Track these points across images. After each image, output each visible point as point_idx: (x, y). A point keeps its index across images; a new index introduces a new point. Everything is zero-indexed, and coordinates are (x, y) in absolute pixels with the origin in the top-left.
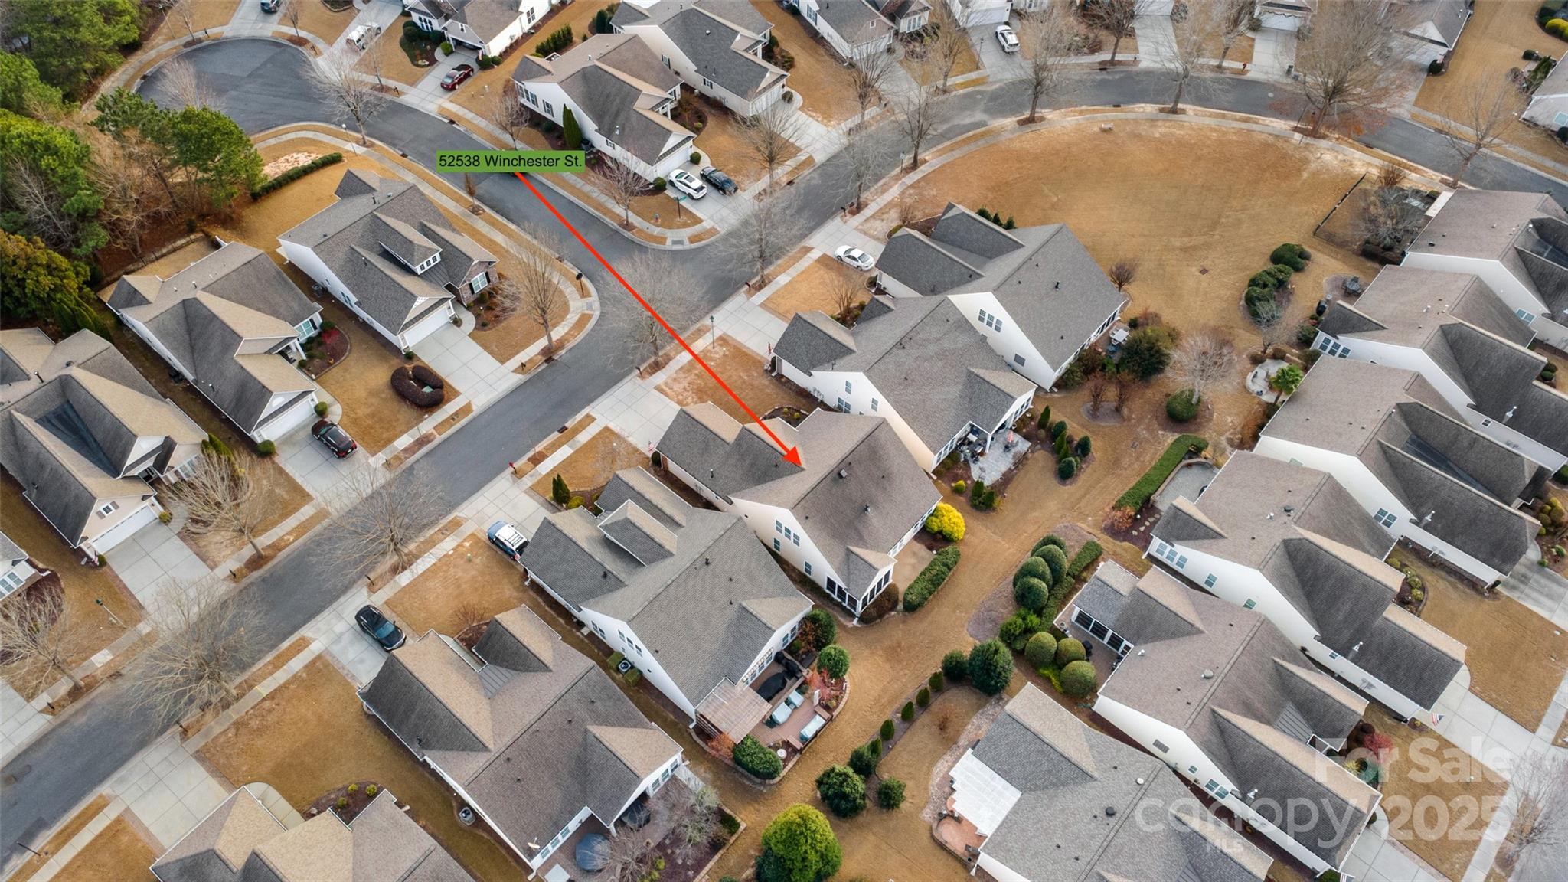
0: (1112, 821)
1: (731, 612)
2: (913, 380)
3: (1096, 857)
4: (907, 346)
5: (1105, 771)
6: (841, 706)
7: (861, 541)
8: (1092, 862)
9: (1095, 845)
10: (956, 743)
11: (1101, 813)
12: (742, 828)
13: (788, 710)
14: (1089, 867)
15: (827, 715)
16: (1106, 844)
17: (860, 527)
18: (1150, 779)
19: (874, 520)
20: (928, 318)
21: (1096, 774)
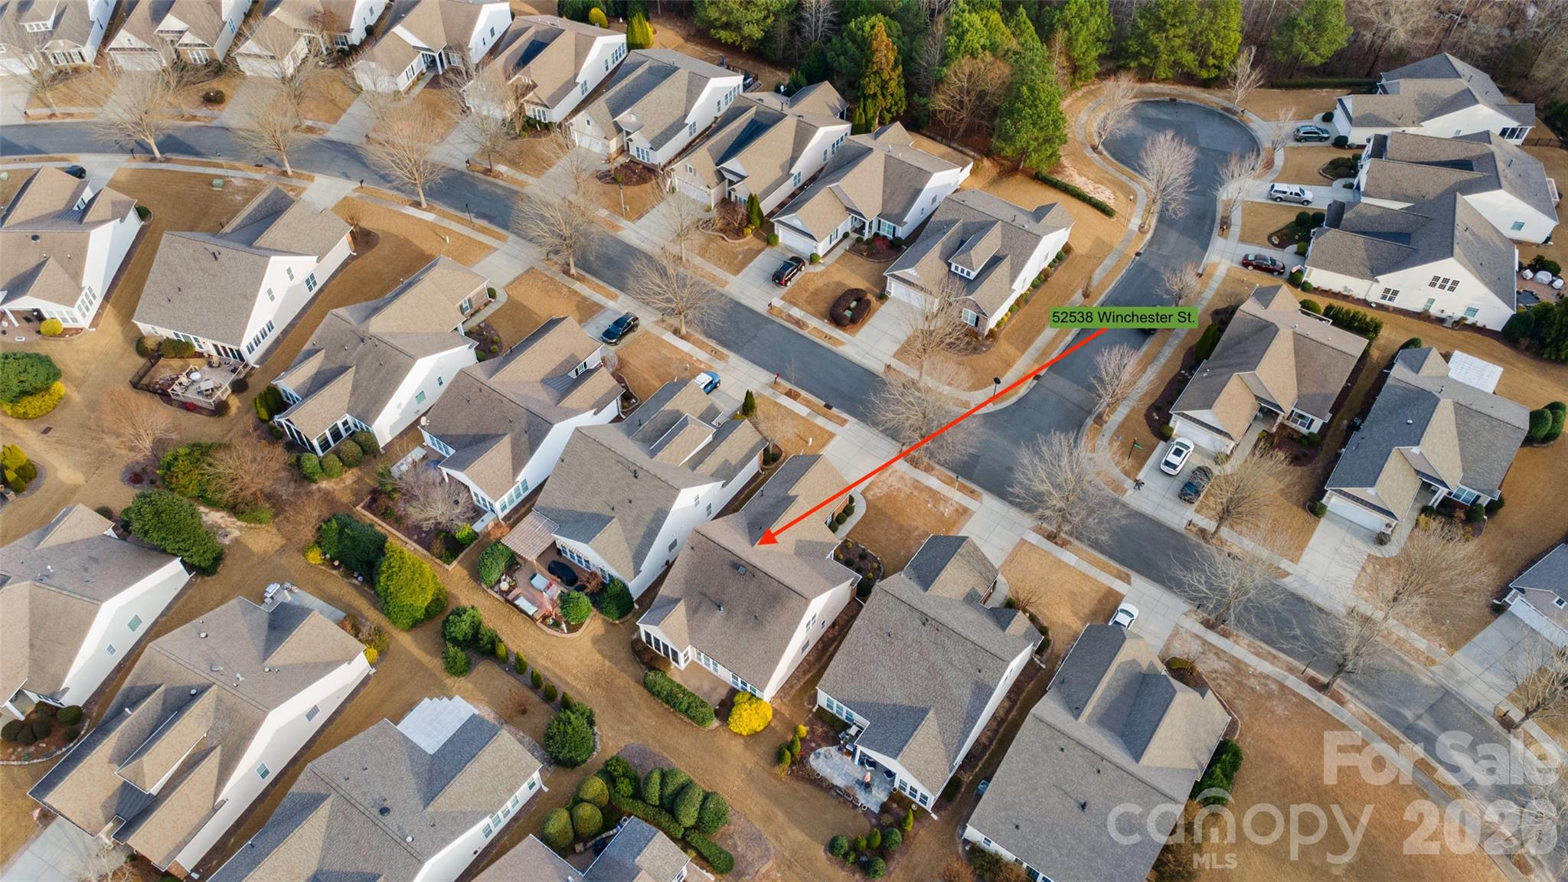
0: (376, 811)
1: (606, 511)
2: (891, 643)
3: (342, 793)
4: (928, 628)
5: (432, 817)
6: (550, 631)
7: (692, 611)
8: (338, 789)
9: (356, 794)
10: (506, 722)
11: (386, 804)
12: (447, 566)
13: (542, 587)
14: (334, 785)
15: (538, 616)
16: (353, 802)
17: (704, 607)
18: (409, 849)
19: (714, 620)
20: (972, 646)
21: (430, 809)
